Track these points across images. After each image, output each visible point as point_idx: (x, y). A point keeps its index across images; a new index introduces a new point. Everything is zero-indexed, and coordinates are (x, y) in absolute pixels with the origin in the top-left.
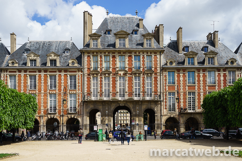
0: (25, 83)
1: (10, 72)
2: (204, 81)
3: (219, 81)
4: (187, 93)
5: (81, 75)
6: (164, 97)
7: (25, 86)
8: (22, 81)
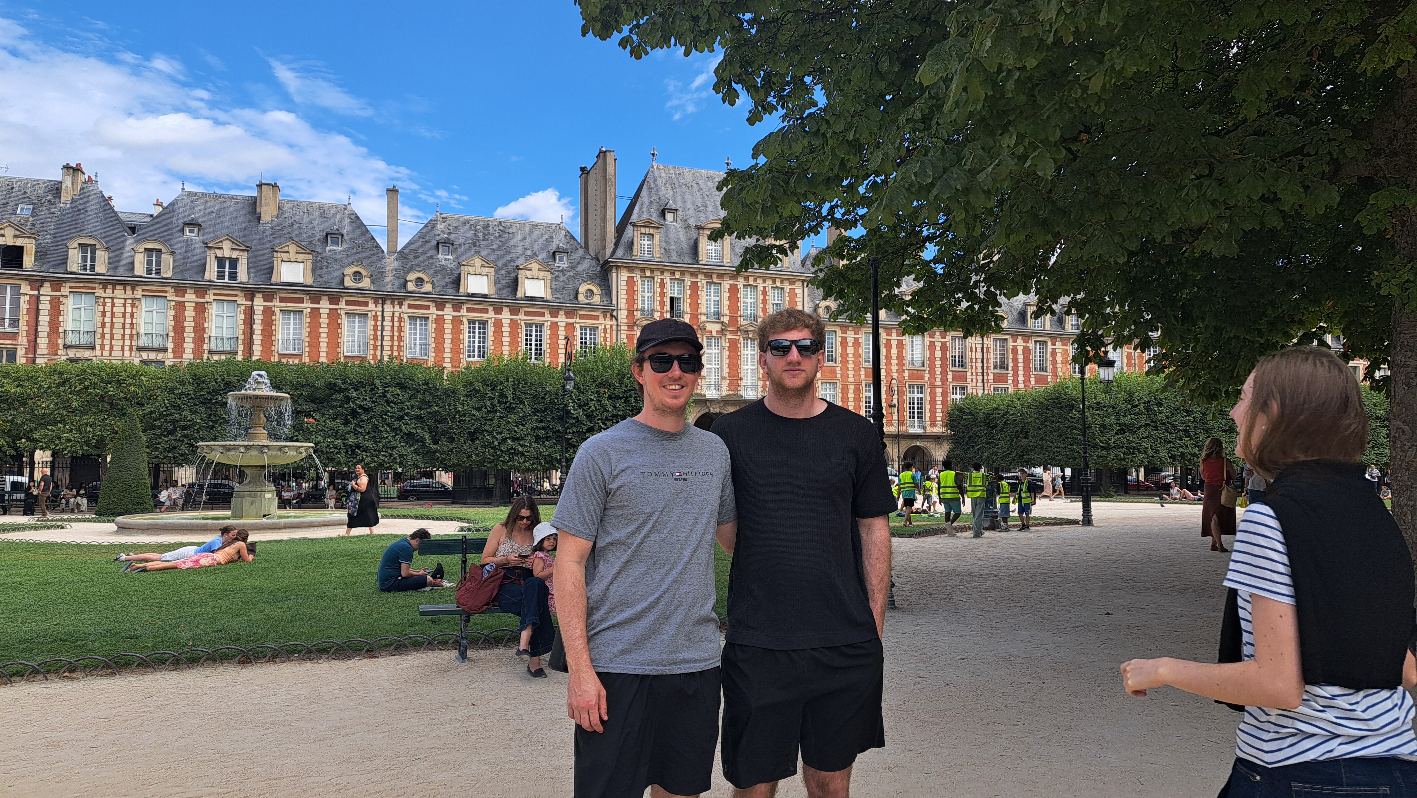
0: (456, 340)
1: (410, 306)
2: (901, 358)
3: (932, 358)
4: (864, 385)
5: (611, 326)
7: (456, 351)
8: (448, 336)
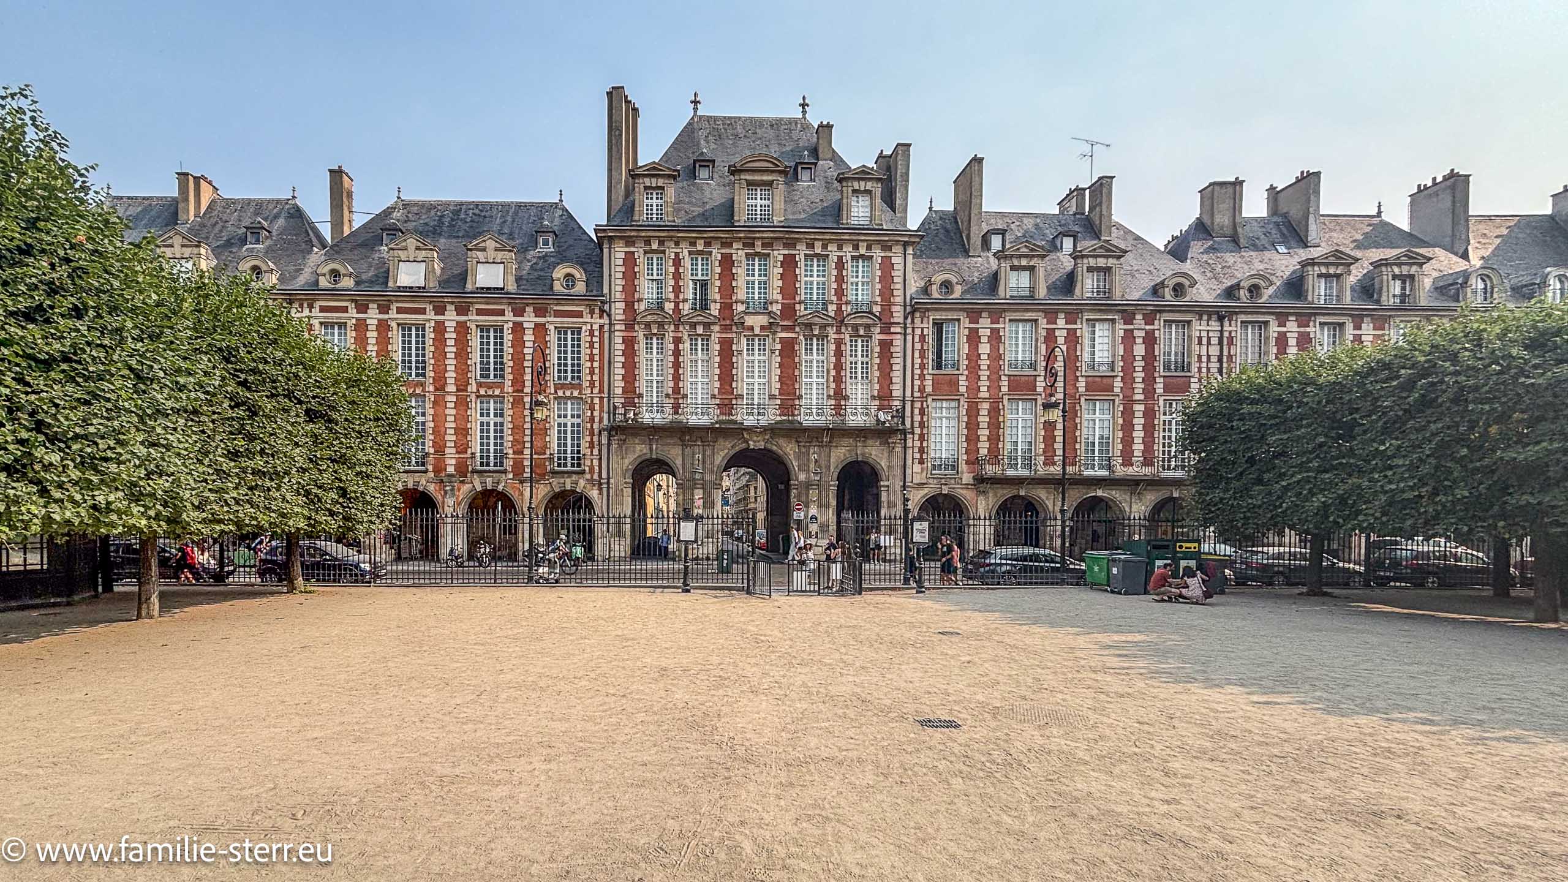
1: (323, 309)
2: (1072, 358)
5: (601, 327)
6: (917, 418)
8: (372, 348)
